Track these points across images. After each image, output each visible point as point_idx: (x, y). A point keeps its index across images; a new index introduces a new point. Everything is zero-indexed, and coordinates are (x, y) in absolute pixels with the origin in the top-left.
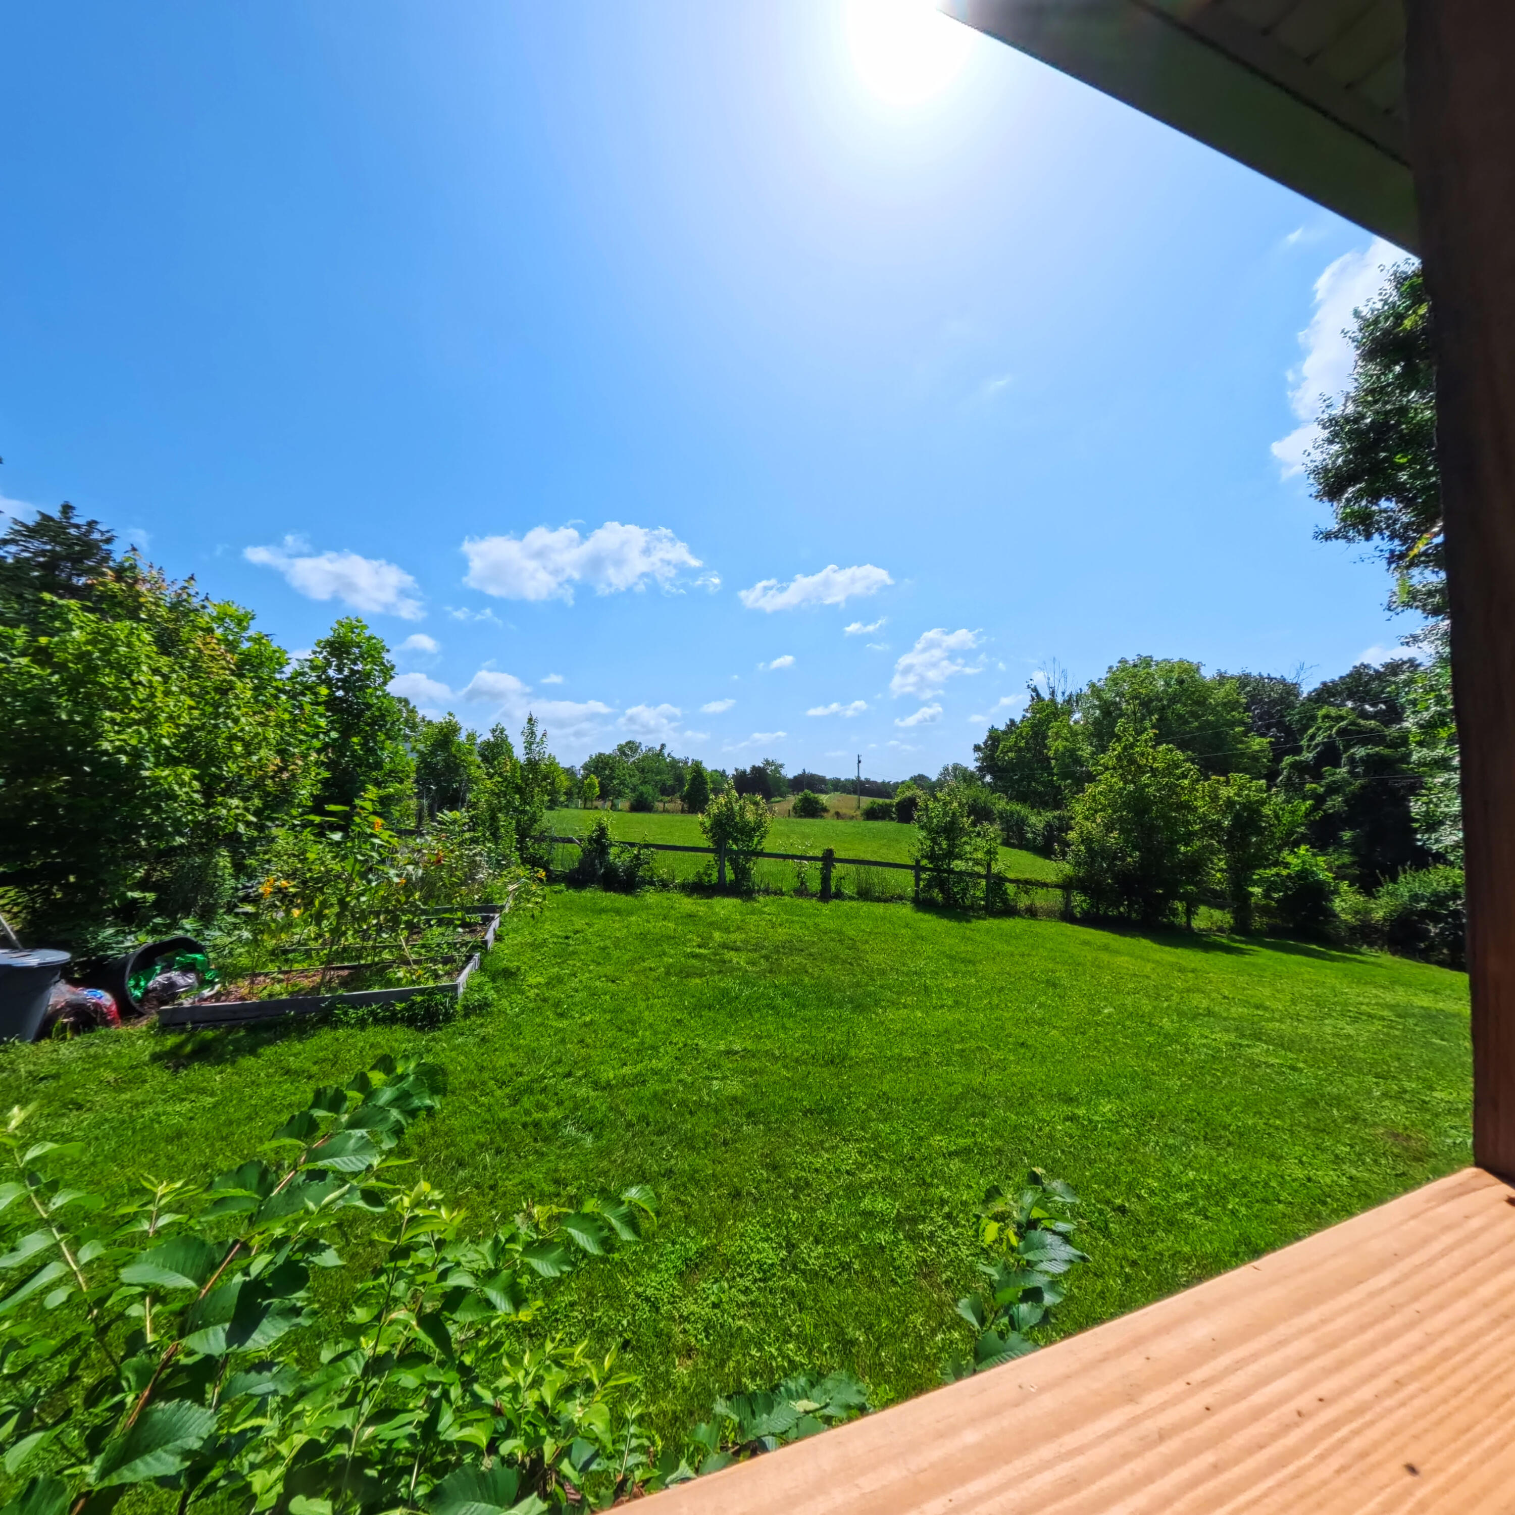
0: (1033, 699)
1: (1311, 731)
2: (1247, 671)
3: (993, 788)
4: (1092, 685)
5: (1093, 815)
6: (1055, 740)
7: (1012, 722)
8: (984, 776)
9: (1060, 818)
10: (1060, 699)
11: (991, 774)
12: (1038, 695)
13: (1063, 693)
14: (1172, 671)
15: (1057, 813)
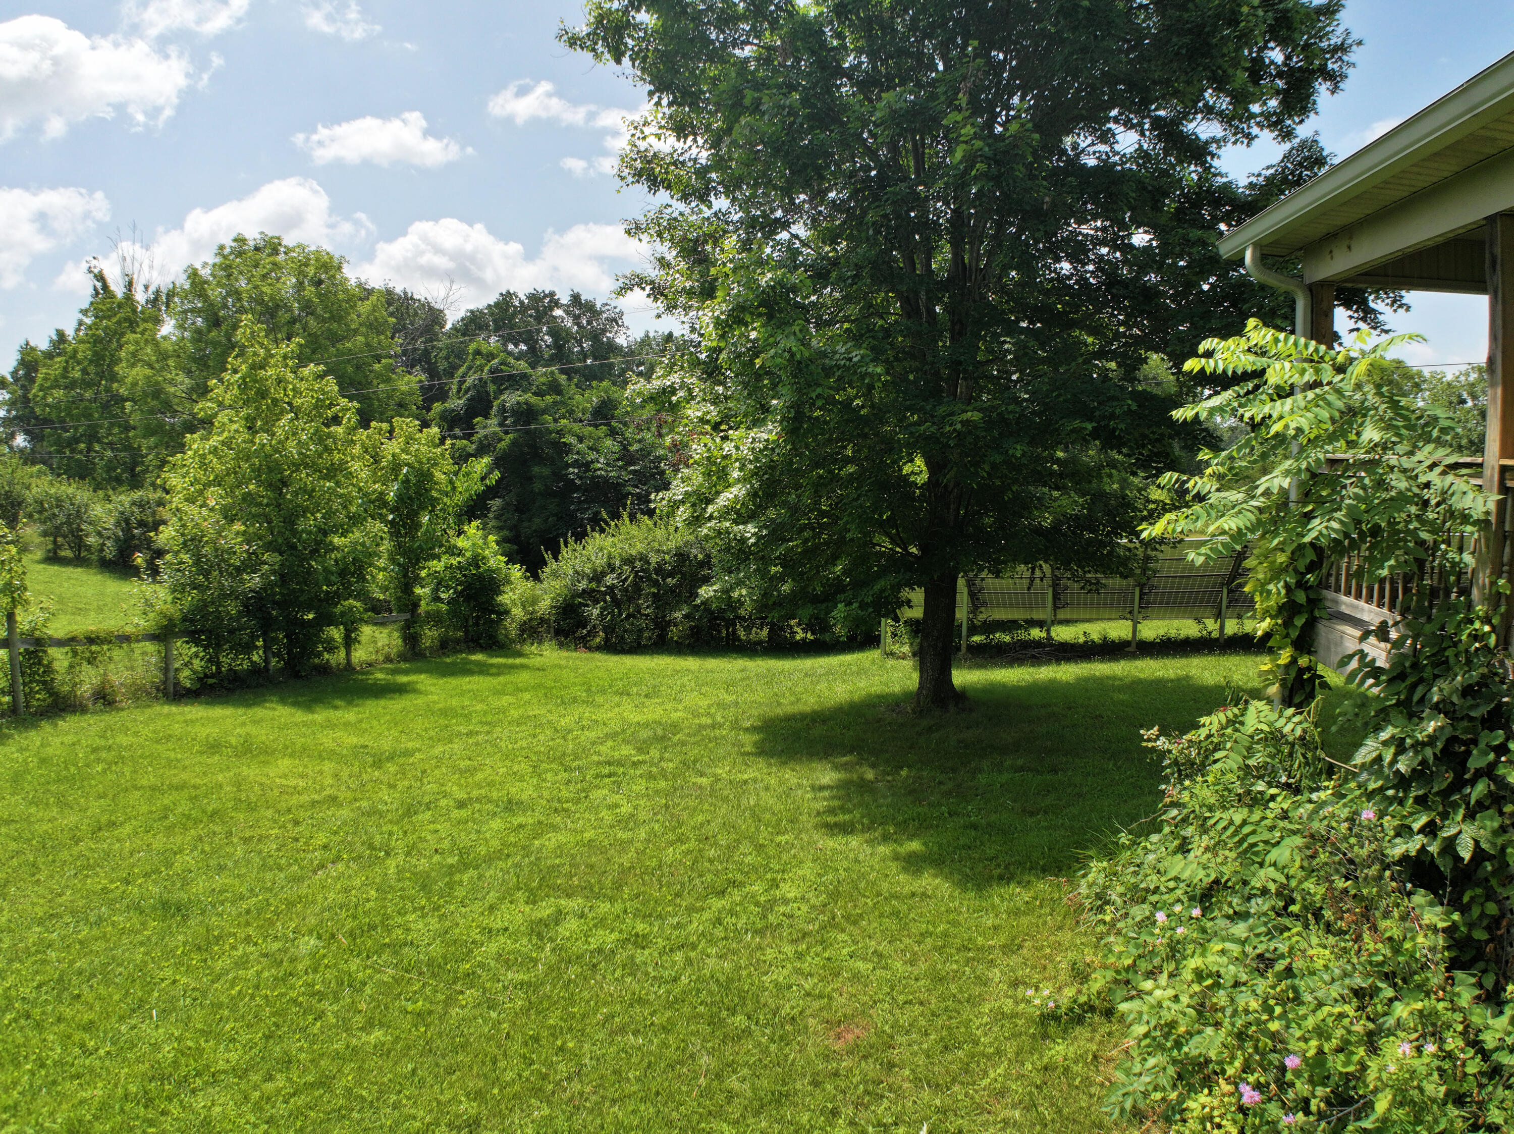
0: (97, 293)
1: (462, 370)
2: (391, 285)
3: (28, 458)
4: (193, 275)
5: (201, 492)
6: (133, 365)
7: (61, 335)
8: (12, 436)
9: (142, 505)
10: (140, 297)
11: (27, 432)
12: (105, 287)
13: (146, 287)
14: (306, 265)
15: (137, 495)
